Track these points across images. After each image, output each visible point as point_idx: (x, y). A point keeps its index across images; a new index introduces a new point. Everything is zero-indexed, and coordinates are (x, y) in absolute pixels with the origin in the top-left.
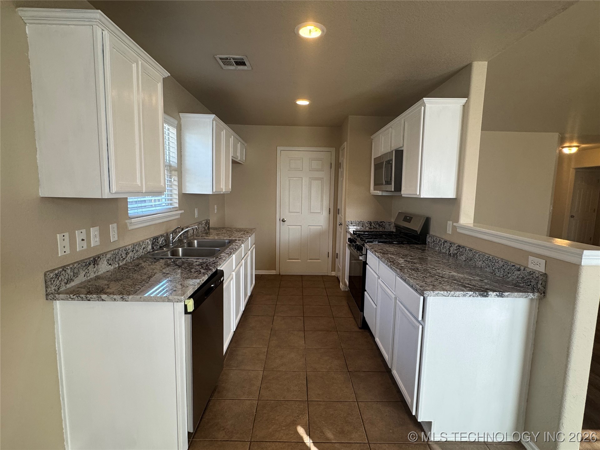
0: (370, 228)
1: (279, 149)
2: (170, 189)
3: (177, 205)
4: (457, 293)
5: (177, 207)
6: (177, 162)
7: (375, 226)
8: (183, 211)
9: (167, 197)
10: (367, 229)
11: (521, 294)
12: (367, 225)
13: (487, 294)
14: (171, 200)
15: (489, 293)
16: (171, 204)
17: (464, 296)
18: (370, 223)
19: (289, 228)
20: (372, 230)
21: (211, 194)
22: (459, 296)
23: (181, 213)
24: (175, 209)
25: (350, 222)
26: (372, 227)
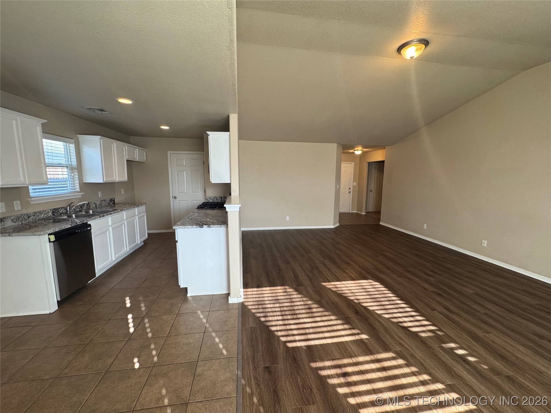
0: (221, 201)
1: (169, 153)
2: (73, 180)
3: (79, 190)
4: (189, 227)
5: (78, 191)
6: (76, 164)
7: (224, 199)
8: (83, 193)
9: (70, 185)
10: (220, 201)
11: (218, 226)
12: (219, 199)
13: (203, 226)
14: (74, 187)
15: (204, 226)
16: (74, 189)
17: (192, 228)
18: (221, 198)
19: (179, 202)
20: (223, 201)
21: (102, 182)
22: (189, 228)
23: (82, 194)
24: (78, 192)
25: (209, 197)
26: (222, 200)
